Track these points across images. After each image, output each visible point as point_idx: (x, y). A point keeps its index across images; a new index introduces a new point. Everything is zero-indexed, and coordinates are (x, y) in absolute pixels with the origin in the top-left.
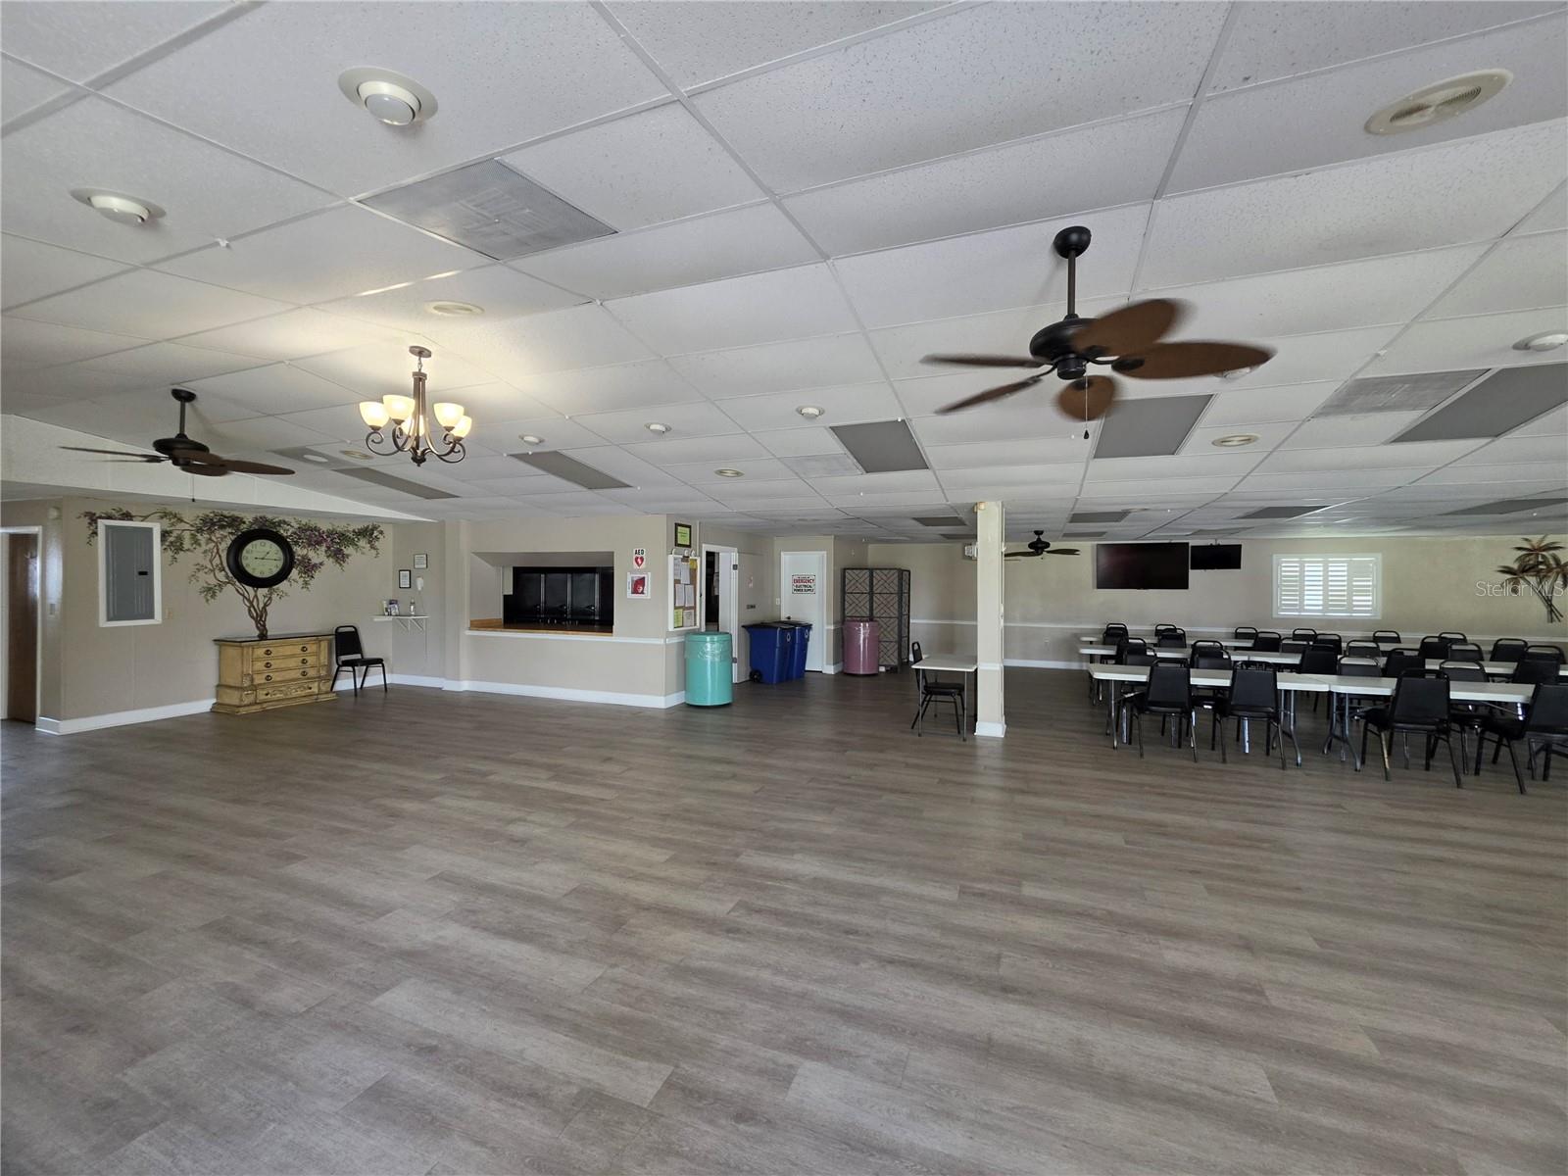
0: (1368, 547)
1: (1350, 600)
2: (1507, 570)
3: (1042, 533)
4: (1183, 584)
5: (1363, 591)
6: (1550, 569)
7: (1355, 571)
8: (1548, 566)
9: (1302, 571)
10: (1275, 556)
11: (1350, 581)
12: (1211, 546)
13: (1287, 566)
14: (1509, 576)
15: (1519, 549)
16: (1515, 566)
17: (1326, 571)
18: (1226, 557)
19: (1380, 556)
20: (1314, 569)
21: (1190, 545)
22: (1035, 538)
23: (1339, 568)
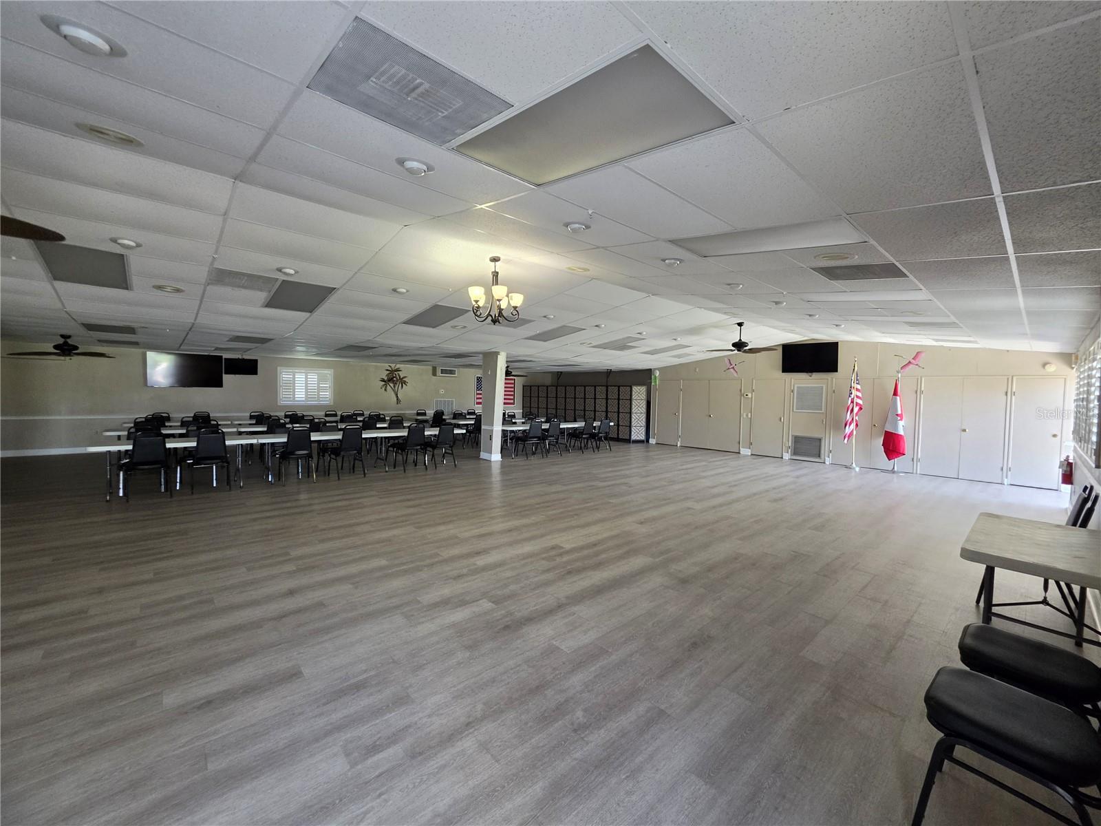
0: (326, 365)
1: (319, 395)
2: (383, 380)
3: (69, 337)
4: (219, 384)
5: (324, 389)
6: (397, 380)
7: (321, 379)
8: (397, 378)
9: (294, 378)
10: (279, 368)
11: (318, 384)
12: (239, 359)
13: (285, 375)
14: (384, 383)
15: (387, 370)
16: (386, 379)
17: (306, 378)
18: (248, 367)
19: (332, 370)
20: (300, 378)
21: (224, 357)
22: (61, 341)
23: (313, 377)
